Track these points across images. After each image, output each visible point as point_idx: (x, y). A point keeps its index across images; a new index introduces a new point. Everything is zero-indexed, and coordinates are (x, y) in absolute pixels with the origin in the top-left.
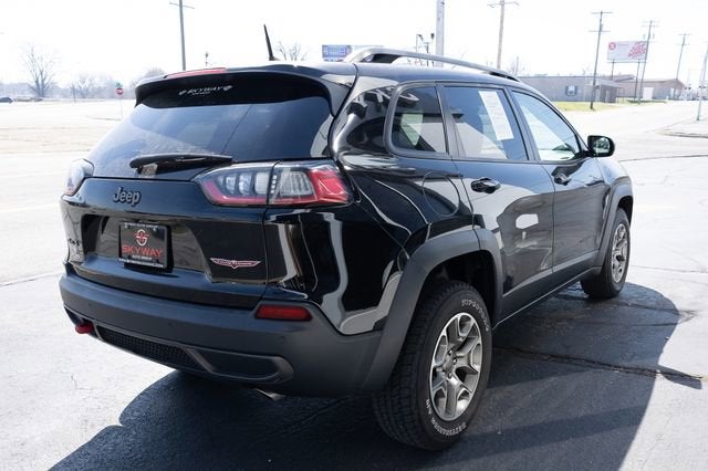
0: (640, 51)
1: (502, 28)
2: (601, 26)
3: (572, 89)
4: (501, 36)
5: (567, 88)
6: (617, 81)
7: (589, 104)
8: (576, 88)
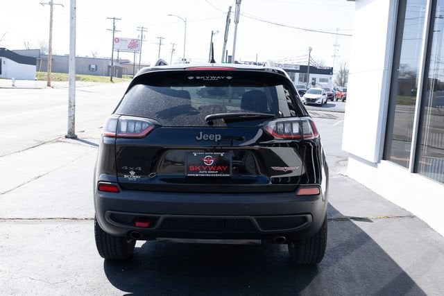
0: (134, 45)
1: (51, 21)
2: (114, 27)
3: (93, 66)
4: (51, 26)
5: (90, 66)
6: (121, 63)
7: (109, 78)
8: (96, 66)
